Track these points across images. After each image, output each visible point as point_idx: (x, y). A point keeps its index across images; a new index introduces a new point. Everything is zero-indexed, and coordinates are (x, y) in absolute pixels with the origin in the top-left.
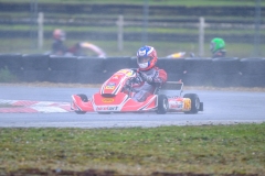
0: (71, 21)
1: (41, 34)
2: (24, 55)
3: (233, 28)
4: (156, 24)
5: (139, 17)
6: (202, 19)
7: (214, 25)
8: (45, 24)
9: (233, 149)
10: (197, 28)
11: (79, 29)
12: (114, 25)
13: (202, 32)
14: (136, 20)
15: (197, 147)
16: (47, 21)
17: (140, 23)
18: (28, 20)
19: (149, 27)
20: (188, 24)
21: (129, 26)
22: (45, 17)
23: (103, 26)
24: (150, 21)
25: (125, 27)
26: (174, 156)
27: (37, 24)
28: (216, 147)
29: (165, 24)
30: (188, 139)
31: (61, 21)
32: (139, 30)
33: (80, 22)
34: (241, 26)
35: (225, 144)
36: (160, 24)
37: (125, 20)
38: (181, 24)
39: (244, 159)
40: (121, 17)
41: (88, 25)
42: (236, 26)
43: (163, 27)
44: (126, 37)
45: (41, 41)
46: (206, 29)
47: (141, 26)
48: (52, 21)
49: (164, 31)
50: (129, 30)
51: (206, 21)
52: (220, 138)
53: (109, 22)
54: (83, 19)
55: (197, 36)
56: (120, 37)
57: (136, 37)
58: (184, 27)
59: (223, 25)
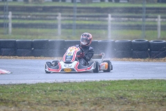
0: (29, 17)
1: (10, 25)
3: (129, 20)
4: (81, 18)
5: (72, 14)
6: (110, 15)
7: (117, 19)
8: (13, 19)
9: (76, 96)
10: (107, 21)
12: (56, 19)
13: (110, 23)
14: (70, 16)
15: (55, 96)
16: (14, 17)
17: (71, 18)
19: (77, 20)
20: (101, 18)
21: (65, 20)
22: (13, 15)
23: (50, 19)
24: (78, 16)
25: (62, 20)
26: (39, 101)
27: (8, 19)
28: (66, 95)
29: (87, 19)
30: (50, 91)
32: (71, 22)
33: (35, 17)
34: (134, 19)
35: (73, 94)
36: (84, 18)
38: (97, 18)
39: (81, 103)
40: (60, 14)
42: (131, 19)
43: (85, 20)
44: (63, 27)
45: (10, 29)
46: (112, 21)
47: (72, 20)
48: (17, 17)
49: (87, 23)
50: (65, 22)
52: (71, 90)
53: (52, 17)
54: (37, 16)
55: (107, 26)
56: (59, 26)
57: (70, 26)
58: (99, 20)
59: (123, 19)
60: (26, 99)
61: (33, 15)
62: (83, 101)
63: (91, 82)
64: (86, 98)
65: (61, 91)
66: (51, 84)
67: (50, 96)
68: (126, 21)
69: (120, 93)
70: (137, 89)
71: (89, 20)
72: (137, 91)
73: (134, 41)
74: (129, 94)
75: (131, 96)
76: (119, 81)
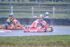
0: (20, 8)
3: (62, 10)
4: (42, 8)
5: (38, 7)
6: (54, 7)
7: (57, 9)
8: (13, 9)
9: (40, 42)
10: (53, 10)
12: (31, 9)
13: (54, 11)
14: (37, 8)
15: (30, 41)
16: (13, 8)
18: (9, 8)
19: (40, 9)
21: (35, 9)
23: (29, 9)
24: (40, 8)
26: (24, 44)
27: (11, 9)
28: (35, 41)
29: (44, 9)
32: (38, 10)
34: (64, 9)
35: (38, 41)
36: (43, 9)
37: (34, 8)
38: (48, 9)
39: (42, 44)
40: (33, 7)
42: (63, 9)
46: (55, 10)
47: (38, 9)
48: (15, 8)
50: (35, 10)
51: (55, 8)
52: (37, 39)
54: (23, 7)
55: (53, 12)
56: (33, 12)
57: (37, 12)
58: (49, 9)
59: (59, 9)
60: (18, 43)
63: (46, 36)
64: (44, 42)
65: (33, 39)
66: (29, 36)
67: (28, 42)
68: (61, 10)
69: (58, 40)
70: (66, 39)
71: (45, 9)
72: (65, 40)
73: (64, 18)
74: (62, 41)
75: (63, 42)
76: (58, 35)
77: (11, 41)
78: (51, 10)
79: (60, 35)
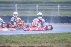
0: (24, 6)
2: (5, 16)
4: (47, 6)
5: (42, 5)
6: (59, 5)
7: (62, 7)
8: (17, 7)
9: (44, 40)
11: (27, 8)
12: (36, 7)
13: (59, 8)
15: (35, 39)
17: (42, 6)
18: (13, 6)
24: (45, 6)
25: (38, 7)
26: (29, 42)
27: (15, 7)
28: (40, 39)
29: (49, 7)
30: (33, 37)
31: (22, 6)
32: (42, 8)
33: (27, 6)
35: (43, 39)
36: (48, 6)
37: (38, 5)
39: (47, 42)
40: (37, 5)
41: (29, 7)
43: (48, 7)
46: (60, 8)
47: (43, 7)
49: (49, 8)
50: (40, 8)
51: (60, 6)
52: (42, 37)
53: (34, 6)
56: (37, 10)
57: (42, 10)
58: (54, 7)
59: (64, 7)
60: (23, 41)
61: (26, 5)
62: (47, 41)
65: (38, 37)
66: (34, 34)
67: (33, 40)
68: (66, 7)
69: (63, 38)
72: (70, 37)
73: (69, 16)
75: (68, 39)
76: (63, 33)
77: (15, 39)
78: (56, 7)
79: (65, 33)
